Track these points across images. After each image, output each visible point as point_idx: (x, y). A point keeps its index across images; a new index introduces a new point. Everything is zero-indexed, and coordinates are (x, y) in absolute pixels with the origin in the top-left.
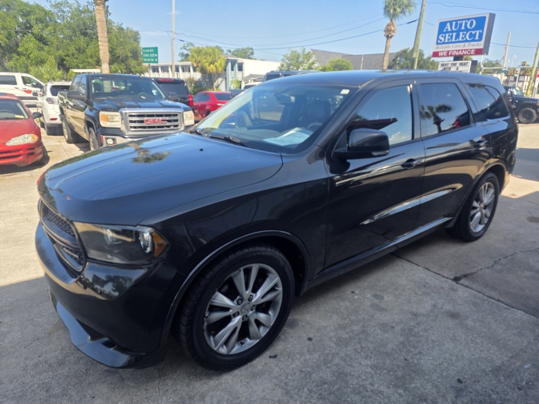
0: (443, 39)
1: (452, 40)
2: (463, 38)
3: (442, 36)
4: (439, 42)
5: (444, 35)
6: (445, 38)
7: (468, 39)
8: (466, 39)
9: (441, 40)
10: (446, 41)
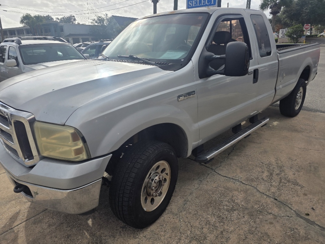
0: (191, 4)
1: (197, 5)
2: (204, 3)
3: (191, 2)
4: (189, 6)
5: (192, 2)
6: (192, 3)
7: (207, 4)
8: (206, 4)
9: (190, 5)
10: (194, 6)
